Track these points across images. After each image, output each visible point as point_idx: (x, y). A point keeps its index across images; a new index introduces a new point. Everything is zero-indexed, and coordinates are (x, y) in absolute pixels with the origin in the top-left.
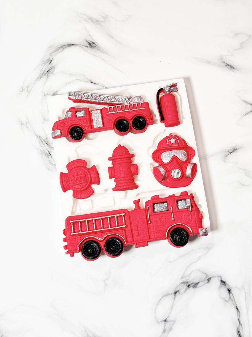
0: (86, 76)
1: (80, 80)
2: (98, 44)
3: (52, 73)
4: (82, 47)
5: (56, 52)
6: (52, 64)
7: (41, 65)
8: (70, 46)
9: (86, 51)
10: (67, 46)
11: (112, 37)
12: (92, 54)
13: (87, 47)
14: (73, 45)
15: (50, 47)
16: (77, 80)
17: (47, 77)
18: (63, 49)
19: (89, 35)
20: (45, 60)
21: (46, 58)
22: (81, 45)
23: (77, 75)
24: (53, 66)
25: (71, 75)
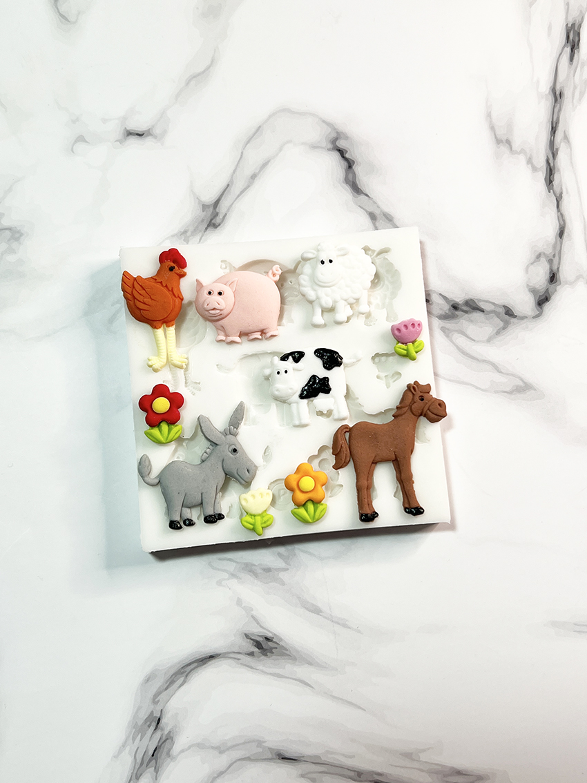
0: (263, 744)
1: (248, 759)
2: (281, 640)
3: (168, 754)
4: (239, 659)
5: (166, 689)
6: (162, 730)
7: (134, 739)
8: (205, 664)
9: (251, 668)
10: (195, 664)
11: (317, 611)
12: (271, 674)
13: (251, 654)
14: (212, 657)
15: (148, 680)
16: (239, 760)
17: (157, 770)
18: (186, 676)
19: (253, 617)
20: (140, 722)
21: (143, 715)
22: (234, 653)
23: (238, 745)
24: (166, 732)
25: (221, 749)
